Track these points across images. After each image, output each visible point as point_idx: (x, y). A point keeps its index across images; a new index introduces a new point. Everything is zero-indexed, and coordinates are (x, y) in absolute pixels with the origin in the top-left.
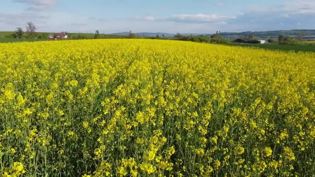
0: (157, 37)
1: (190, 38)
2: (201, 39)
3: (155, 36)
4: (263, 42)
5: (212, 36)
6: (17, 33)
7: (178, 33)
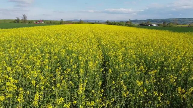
0: (95, 23)
1: (113, 23)
2: (120, 24)
3: (94, 22)
4: (155, 25)
5: (127, 22)
6: (16, 20)
7: (107, 20)
